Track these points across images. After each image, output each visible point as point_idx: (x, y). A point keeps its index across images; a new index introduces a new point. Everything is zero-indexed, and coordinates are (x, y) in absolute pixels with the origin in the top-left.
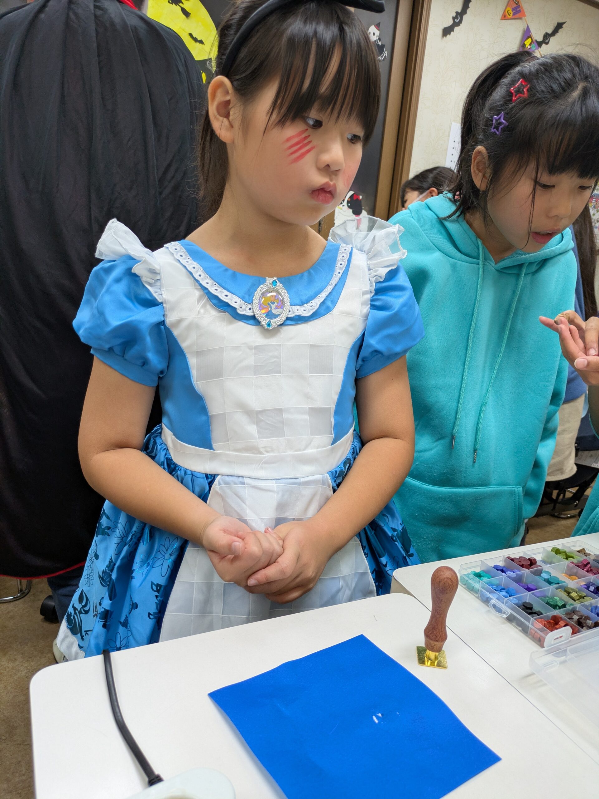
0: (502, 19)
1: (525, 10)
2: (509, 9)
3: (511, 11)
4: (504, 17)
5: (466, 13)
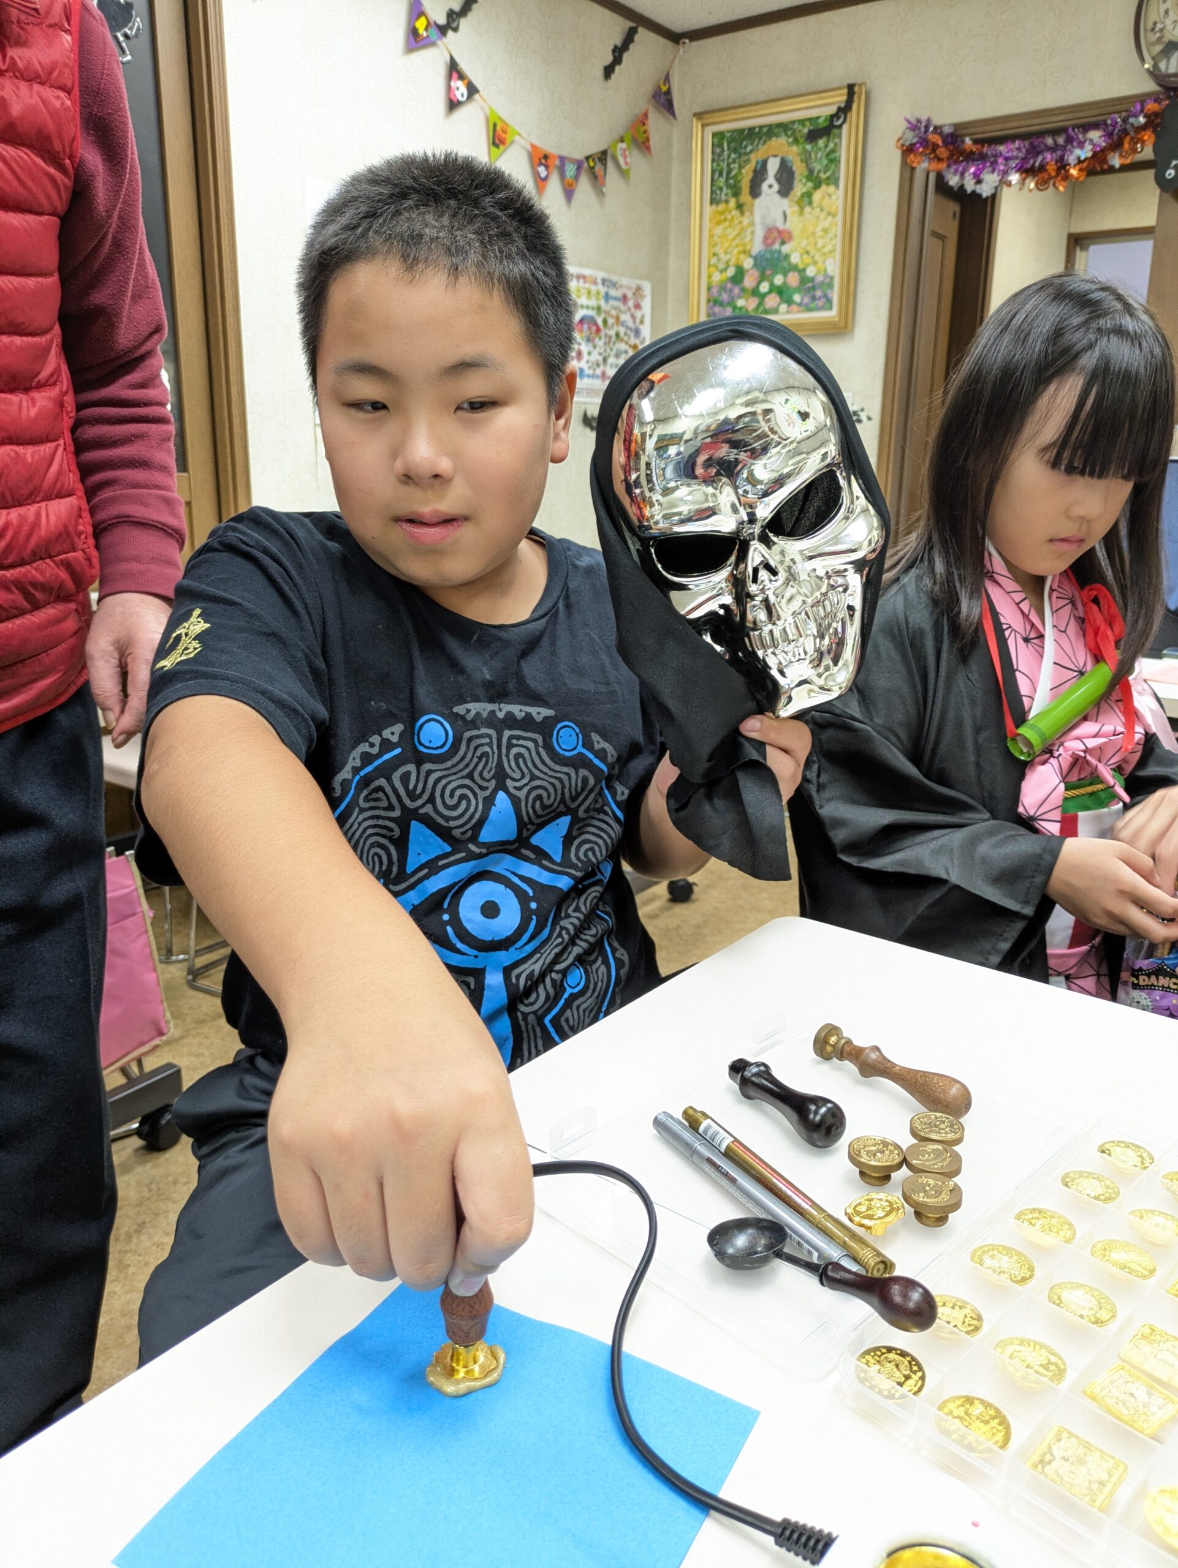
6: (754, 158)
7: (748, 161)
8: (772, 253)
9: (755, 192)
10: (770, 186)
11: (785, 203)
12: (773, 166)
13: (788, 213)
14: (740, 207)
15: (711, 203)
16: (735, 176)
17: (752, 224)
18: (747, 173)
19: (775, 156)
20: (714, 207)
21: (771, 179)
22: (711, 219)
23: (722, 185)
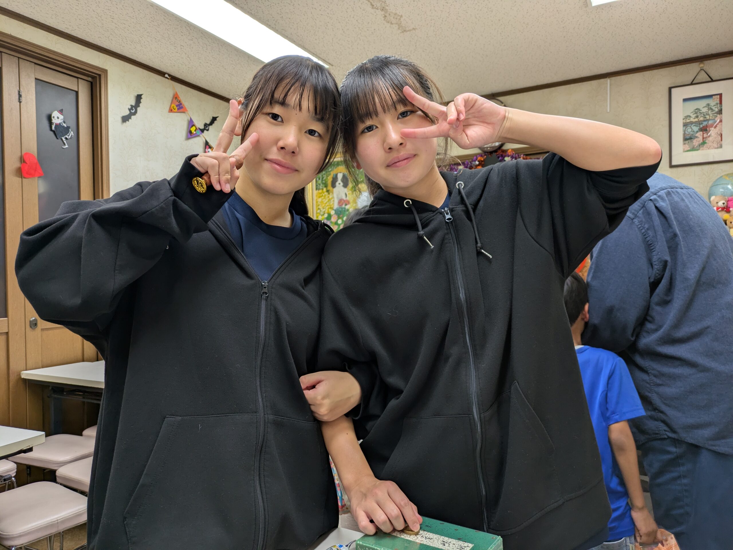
0: (169, 112)
1: (186, 107)
2: (173, 105)
3: (175, 107)
4: (171, 111)
5: (139, 106)
6: (332, 173)
7: (330, 174)
8: (342, 208)
9: (334, 185)
10: (339, 184)
11: (346, 190)
12: (340, 176)
13: (347, 194)
14: (328, 191)
15: (316, 189)
16: (325, 180)
17: (333, 198)
18: (330, 180)
19: (340, 172)
20: (317, 191)
21: (339, 181)
22: (316, 196)
23: (320, 183)
